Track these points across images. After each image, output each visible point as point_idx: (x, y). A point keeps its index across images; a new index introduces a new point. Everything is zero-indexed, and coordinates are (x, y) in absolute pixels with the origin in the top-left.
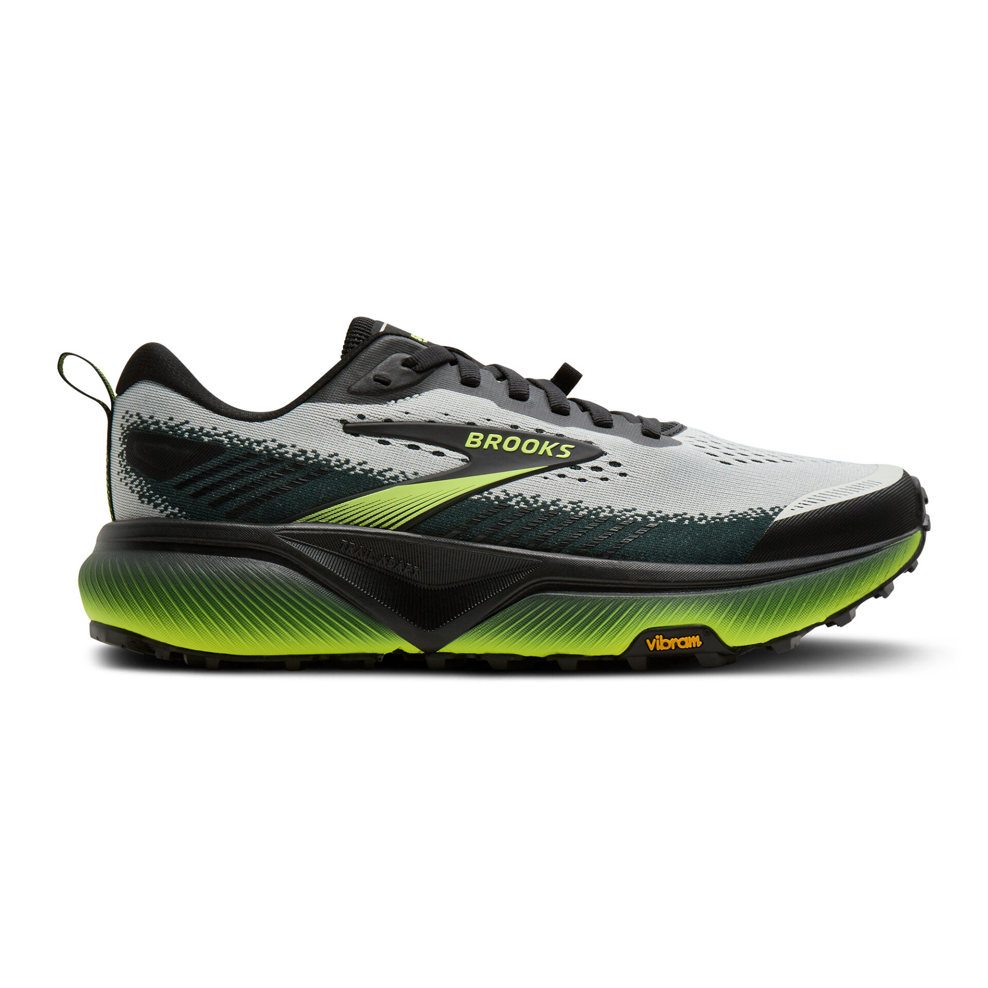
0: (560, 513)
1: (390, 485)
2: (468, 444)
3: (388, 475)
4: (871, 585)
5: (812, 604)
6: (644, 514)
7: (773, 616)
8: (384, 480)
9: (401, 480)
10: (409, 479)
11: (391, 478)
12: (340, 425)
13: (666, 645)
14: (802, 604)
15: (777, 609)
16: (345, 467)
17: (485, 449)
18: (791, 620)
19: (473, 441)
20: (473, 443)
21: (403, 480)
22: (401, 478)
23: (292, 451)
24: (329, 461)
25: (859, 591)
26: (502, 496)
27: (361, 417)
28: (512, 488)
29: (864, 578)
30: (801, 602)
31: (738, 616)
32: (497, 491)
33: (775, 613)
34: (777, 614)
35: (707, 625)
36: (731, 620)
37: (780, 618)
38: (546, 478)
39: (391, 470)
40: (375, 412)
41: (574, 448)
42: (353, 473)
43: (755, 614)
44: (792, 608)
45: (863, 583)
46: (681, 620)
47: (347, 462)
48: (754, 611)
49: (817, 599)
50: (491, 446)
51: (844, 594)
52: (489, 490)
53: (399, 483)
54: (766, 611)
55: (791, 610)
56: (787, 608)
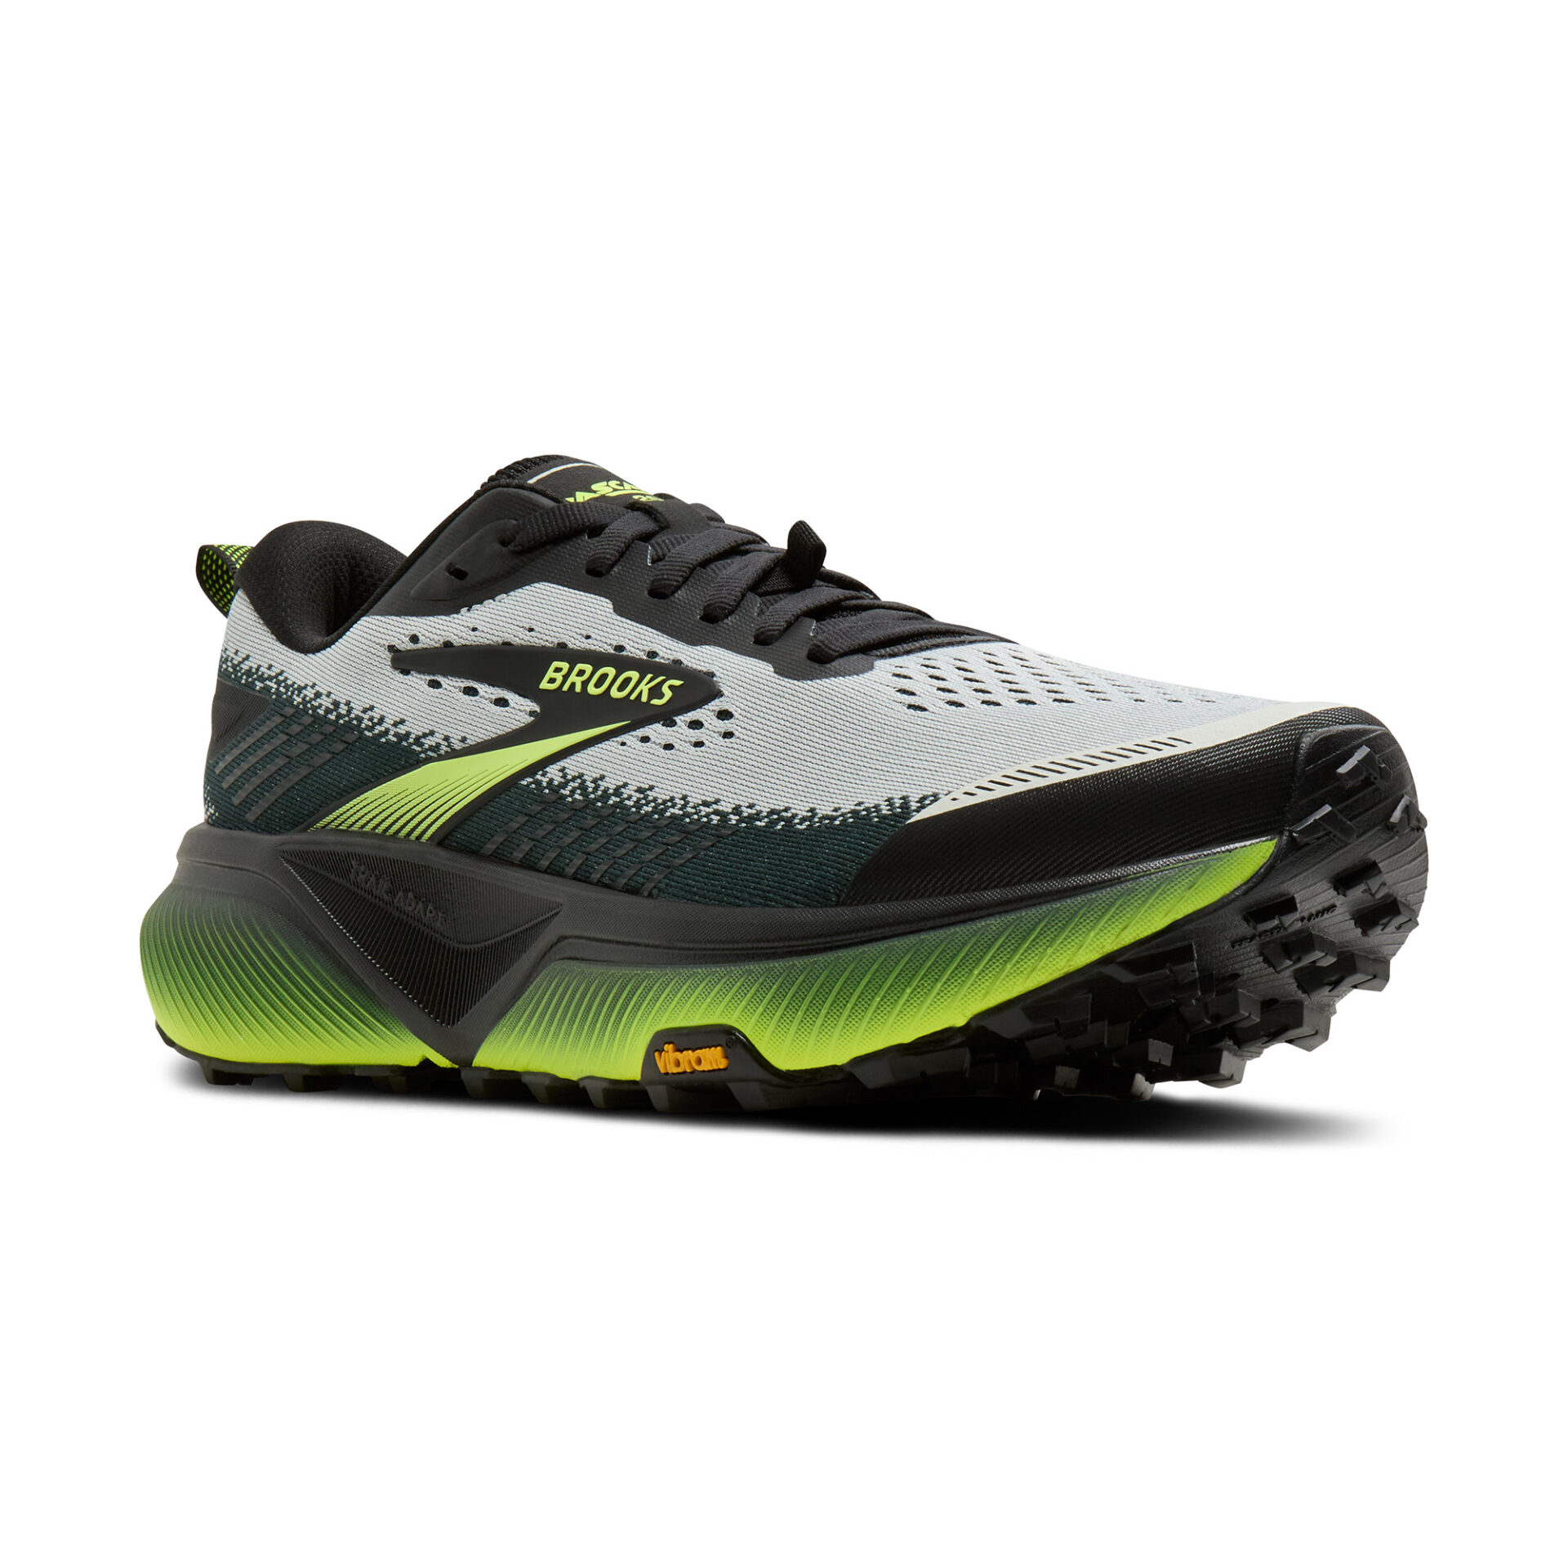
0: (618, 810)
1: (429, 760)
2: (544, 685)
3: (429, 742)
4: (1075, 954)
5: (925, 990)
6: (726, 810)
7: (846, 1013)
8: (420, 753)
9: (442, 752)
10: (454, 750)
11: (431, 748)
12: (388, 655)
13: (678, 1064)
14: (904, 990)
15: (853, 1000)
16: (378, 729)
17: (564, 692)
18: (882, 1020)
19: (553, 678)
20: (552, 681)
21: (446, 752)
22: (444, 749)
23: (326, 702)
24: (360, 719)
25: (1041, 964)
26: (558, 780)
27: (414, 639)
28: (572, 764)
29: (1053, 940)
30: (902, 986)
31: (785, 1010)
32: (553, 772)
33: (849, 1006)
34: (853, 1008)
35: (736, 1025)
36: (772, 1018)
37: (860, 1017)
38: (623, 744)
39: (432, 733)
40: (435, 630)
41: (682, 684)
42: (383, 740)
43: (814, 1007)
44: (884, 996)
45: (1050, 951)
46: (698, 1016)
47: (382, 720)
48: (811, 1002)
49: (937, 980)
50: (573, 685)
51: (1002, 970)
52: (545, 768)
53: (441, 758)
54: (834, 1001)
55: (882, 1000)
56: (873, 997)
